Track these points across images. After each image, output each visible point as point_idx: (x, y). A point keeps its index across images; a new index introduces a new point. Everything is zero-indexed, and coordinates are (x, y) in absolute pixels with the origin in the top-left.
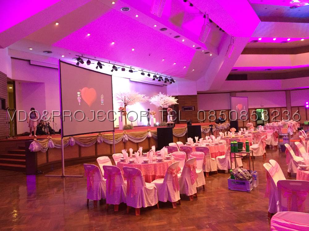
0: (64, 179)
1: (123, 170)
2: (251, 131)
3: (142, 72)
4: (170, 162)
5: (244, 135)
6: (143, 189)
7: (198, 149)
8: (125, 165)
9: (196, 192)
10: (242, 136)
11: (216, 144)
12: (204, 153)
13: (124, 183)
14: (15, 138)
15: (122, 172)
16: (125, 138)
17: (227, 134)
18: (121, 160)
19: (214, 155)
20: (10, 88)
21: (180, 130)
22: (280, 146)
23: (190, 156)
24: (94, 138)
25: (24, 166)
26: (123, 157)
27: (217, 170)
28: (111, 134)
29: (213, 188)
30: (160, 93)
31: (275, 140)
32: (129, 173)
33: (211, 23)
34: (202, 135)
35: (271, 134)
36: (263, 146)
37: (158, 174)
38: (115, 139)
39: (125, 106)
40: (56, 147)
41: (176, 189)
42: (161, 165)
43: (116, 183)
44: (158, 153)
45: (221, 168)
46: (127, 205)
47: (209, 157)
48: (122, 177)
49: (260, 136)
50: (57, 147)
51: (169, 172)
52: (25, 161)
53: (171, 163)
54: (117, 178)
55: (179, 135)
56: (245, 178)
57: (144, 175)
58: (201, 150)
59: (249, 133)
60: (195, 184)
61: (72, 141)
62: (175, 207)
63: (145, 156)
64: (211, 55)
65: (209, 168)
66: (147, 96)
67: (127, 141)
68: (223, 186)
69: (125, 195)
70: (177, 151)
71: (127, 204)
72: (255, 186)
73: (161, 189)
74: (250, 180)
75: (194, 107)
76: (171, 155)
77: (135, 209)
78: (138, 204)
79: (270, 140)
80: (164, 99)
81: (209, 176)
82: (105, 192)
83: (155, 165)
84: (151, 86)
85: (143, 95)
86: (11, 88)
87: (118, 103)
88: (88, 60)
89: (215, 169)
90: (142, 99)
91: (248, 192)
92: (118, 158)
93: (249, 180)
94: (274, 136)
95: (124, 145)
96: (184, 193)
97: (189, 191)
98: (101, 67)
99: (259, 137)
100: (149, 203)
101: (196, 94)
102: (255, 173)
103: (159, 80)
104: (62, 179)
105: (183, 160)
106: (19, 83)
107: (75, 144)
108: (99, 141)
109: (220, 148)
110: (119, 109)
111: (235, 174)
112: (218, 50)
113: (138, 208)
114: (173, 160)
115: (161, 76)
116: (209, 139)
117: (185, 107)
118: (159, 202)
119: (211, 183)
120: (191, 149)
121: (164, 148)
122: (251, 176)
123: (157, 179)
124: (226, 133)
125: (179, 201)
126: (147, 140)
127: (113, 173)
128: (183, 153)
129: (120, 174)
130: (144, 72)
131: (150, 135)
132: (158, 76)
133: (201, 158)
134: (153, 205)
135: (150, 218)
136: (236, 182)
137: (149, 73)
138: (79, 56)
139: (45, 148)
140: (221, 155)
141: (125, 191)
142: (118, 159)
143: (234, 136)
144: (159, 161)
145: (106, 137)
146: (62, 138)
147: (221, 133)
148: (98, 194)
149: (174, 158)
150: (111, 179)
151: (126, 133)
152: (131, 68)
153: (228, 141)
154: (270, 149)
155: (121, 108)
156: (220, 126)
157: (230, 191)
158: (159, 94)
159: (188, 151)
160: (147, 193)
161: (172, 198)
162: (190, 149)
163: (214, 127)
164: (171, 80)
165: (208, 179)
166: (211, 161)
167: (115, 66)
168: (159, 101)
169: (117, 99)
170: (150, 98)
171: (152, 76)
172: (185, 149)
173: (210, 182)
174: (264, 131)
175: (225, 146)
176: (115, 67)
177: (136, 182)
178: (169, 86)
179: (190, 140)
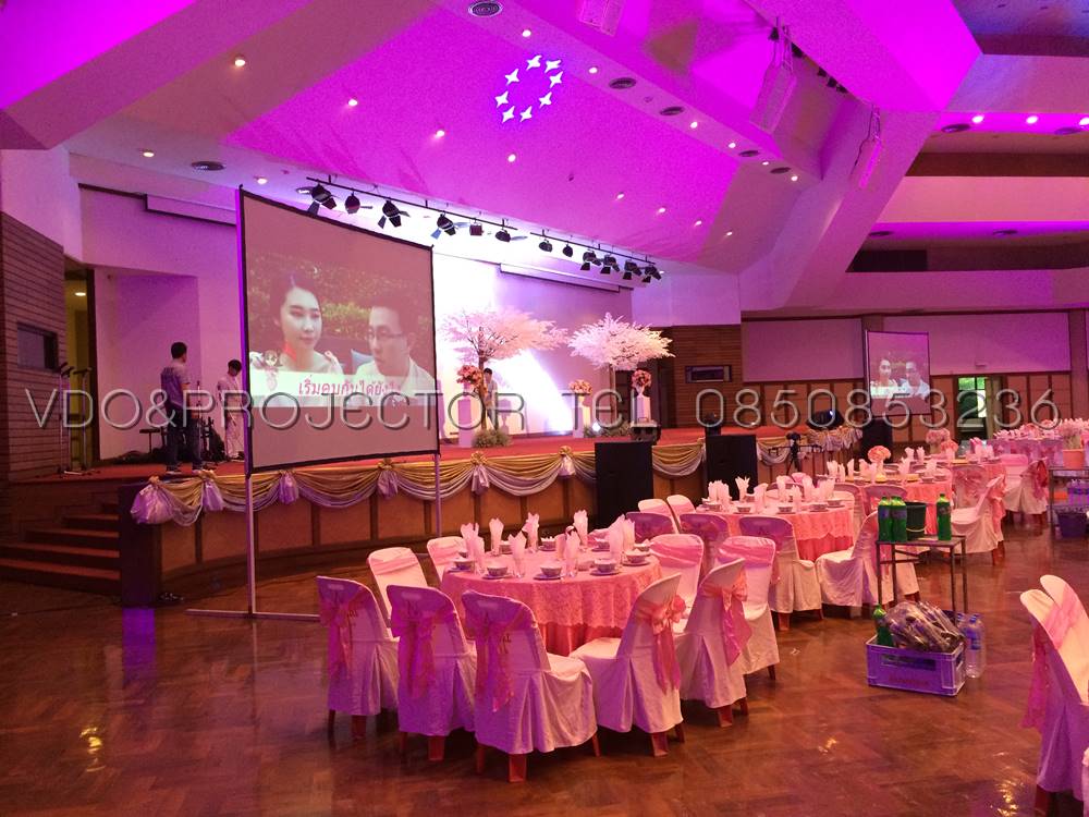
0: (254, 625)
1: (462, 605)
2: (945, 458)
3: (542, 240)
4: (642, 574)
5: (920, 475)
6: (540, 682)
7: (750, 526)
8: (472, 584)
9: (743, 694)
10: (914, 476)
11: (819, 508)
12: (774, 543)
13: (467, 656)
14: (90, 474)
15: (458, 612)
16: (477, 477)
17: (857, 468)
18: (457, 563)
19: (809, 549)
20: (78, 294)
21: (680, 451)
22: (1055, 516)
23: (721, 551)
24: (365, 477)
25: (115, 575)
26: (465, 551)
27: (820, 607)
28: (427, 463)
29: (805, 677)
30: (608, 315)
31: (1037, 494)
32: (487, 615)
33: (797, 59)
34: (762, 471)
35: (1023, 469)
36: (995, 515)
37: (597, 622)
38: (442, 482)
39: (482, 361)
40: (228, 506)
41: (667, 681)
42: (610, 585)
43: (434, 654)
44: (598, 540)
45: (836, 598)
46: (475, 740)
47: (792, 555)
48: (458, 631)
49: (980, 477)
50: (235, 508)
51: (641, 616)
52: (116, 554)
53: (649, 579)
54: (439, 633)
55: (674, 469)
56: (935, 642)
57: (545, 623)
58: (761, 528)
59: (940, 465)
60: (740, 661)
61: (287, 487)
62: (664, 753)
63: (550, 548)
64: (794, 178)
65: (792, 598)
66: (559, 325)
67: (486, 488)
68: (847, 668)
69: (472, 700)
70: (670, 531)
71: (476, 736)
72: (973, 673)
73: (606, 678)
74: (956, 652)
75: (730, 370)
76: (646, 549)
77: (507, 755)
78: (520, 738)
79: (1016, 493)
80: (619, 338)
81: (791, 627)
82: (394, 685)
83: (585, 587)
84: (574, 293)
85: (545, 324)
86: (84, 294)
87: (457, 350)
88: (349, 193)
89: (811, 603)
90: (543, 336)
91: (946, 696)
92: (449, 555)
93: (951, 649)
94: (1032, 477)
95: (475, 503)
96: (698, 698)
97: (718, 690)
98: (396, 222)
99: (977, 481)
100: (561, 736)
101: (739, 322)
102: (972, 622)
103: (606, 271)
104: (246, 627)
105: (694, 566)
106: (109, 277)
107: (297, 497)
108: (384, 489)
109: (833, 521)
110: (459, 373)
111: (896, 627)
112: (822, 161)
113: (520, 753)
114: (654, 568)
115: (613, 255)
116: (789, 486)
117: (694, 369)
118: (601, 730)
119: (798, 657)
120: (722, 523)
121: (620, 520)
122: (957, 634)
123: (595, 642)
124: (851, 464)
125: (677, 727)
126: (558, 487)
127: (426, 614)
128: (693, 541)
129: (451, 619)
130: (551, 241)
131: (569, 467)
132: (600, 255)
133: (765, 560)
134: (577, 741)
135: (563, 795)
136: (901, 658)
137: (570, 245)
138: (317, 180)
139: (191, 511)
140: (837, 550)
141: (470, 684)
142: (448, 559)
143: (881, 477)
144: (600, 570)
145: (408, 474)
146: (248, 477)
147: (832, 466)
148: (370, 692)
149: (658, 558)
150: (416, 637)
151: (484, 459)
152: (503, 226)
153: (861, 494)
154: (1017, 527)
155: (465, 369)
156: (827, 438)
157: (875, 690)
158: (603, 318)
159: (709, 530)
160: (556, 699)
161: (652, 716)
162: (716, 526)
163: (803, 442)
164: (647, 270)
165: (789, 639)
166: (797, 573)
167: (447, 216)
168: (604, 344)
169: (452, 335)
170: (570, 334)
171: (578, 257)
172: (699, 525)
173: (794, 652)
174: (992, 458)
175: (852, 512)
176: (448, 220)
177: (510, 651)
178: (641, 294)
179: (718, 489)
